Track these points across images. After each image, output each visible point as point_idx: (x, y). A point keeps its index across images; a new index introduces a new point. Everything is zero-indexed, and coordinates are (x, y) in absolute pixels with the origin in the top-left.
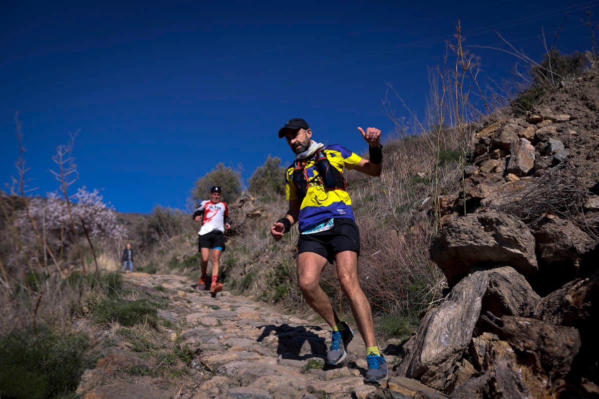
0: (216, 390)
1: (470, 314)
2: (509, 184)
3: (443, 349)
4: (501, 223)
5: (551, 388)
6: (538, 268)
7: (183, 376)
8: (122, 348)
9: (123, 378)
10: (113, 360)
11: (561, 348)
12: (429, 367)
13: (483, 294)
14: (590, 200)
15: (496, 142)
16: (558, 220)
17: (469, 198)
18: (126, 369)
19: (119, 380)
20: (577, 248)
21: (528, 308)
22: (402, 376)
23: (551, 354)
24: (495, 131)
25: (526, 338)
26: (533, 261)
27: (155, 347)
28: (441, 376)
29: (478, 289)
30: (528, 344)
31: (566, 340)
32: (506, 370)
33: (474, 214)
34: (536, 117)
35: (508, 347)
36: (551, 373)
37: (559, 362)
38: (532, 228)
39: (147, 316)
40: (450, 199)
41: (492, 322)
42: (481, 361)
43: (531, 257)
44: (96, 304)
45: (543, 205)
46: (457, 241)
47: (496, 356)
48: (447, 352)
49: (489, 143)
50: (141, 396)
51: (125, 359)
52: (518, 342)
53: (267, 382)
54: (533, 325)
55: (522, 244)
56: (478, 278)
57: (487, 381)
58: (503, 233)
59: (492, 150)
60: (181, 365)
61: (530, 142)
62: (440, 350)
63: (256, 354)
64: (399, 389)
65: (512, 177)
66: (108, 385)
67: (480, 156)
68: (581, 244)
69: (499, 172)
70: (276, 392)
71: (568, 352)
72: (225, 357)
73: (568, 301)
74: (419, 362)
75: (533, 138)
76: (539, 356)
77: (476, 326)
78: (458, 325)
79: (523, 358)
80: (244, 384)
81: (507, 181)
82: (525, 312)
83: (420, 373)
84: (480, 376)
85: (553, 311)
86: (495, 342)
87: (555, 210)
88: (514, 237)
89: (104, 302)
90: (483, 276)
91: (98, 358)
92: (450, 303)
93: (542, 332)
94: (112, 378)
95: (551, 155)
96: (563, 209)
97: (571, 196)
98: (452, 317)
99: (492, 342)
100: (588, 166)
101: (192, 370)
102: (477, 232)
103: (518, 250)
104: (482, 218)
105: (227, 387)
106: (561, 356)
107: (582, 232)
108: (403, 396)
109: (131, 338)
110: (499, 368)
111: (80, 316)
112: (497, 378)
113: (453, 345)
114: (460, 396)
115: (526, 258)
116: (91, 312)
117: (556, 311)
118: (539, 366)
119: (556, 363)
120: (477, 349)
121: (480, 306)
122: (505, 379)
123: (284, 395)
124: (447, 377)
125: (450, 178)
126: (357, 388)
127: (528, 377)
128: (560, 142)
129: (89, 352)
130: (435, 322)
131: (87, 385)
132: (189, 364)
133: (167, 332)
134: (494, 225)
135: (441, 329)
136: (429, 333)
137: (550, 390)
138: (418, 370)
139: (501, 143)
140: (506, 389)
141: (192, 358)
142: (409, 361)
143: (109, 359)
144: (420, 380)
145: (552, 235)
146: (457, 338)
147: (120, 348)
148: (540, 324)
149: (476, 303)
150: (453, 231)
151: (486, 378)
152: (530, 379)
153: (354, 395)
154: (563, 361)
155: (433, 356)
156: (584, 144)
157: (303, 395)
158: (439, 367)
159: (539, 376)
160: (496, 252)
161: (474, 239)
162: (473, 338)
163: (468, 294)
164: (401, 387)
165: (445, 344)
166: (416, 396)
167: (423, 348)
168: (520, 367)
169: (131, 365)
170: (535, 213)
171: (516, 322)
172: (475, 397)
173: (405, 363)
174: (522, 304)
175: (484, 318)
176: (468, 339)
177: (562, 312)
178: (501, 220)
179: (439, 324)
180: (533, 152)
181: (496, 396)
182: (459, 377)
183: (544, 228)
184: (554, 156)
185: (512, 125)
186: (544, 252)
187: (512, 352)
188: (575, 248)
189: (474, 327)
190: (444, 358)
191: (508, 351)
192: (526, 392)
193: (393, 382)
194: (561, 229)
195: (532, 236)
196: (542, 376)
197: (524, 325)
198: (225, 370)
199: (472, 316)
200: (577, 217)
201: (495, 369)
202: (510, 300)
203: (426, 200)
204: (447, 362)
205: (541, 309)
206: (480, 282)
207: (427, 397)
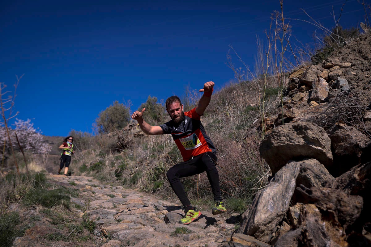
1: (288, 190)
2: (312, 108)
3: (270, 214)
4: (308, 129)
5: (345, 236)
6: (333, 160)
7: (88, 240)
8: (44, 222)
9: (43, 242)
10: (37, 229)
11: (352, 208)
12: (260, 226)
13: (297, 176)
14: (367, 113)
15: (302, 81)
16: (346, 127)
17: (285, 118)
18: (46, 236)
19: (40, 244)
20: (360, 145)
21: (327, 184)
22: (241, 233)
23: (345, 213)
24: (302, 74)
25: (327, 202)
26: (330, 155)
27: (68, 221)
28: (268, 233)
29: (293, 173)
30: (329, 205)
31: (355, 202)
32: (314, 224)
33: (290, 123)
34: (329, 64)
35: (315, 208)
36: (345, 226)
37: (350, 218)
38: (328, 133)
39: (63, 201)
40: (272, 119)
41: (304, 192)
42: (295, 222)
43: (328, 153)
44: (25, 192)
45: (336, 118)
46: (279, 142)
47: (307, 214)
48: (273, 216)
49: (298, 82)
51: (45, 229)
52: (323, 204)
53: (148, 243)
54: (332, 193)
55: (322, 143)
56: (293, 166)
58: (310, 136)
59: (300, 86)
60: (86, 233)
61: (325, 80)
62: (267, 215)
63: (140, 225)
64: (239, 241)
65: (314, 103)
67: (292, 91)
68: (362, 142)
69: (305, 101)
71: (356, 211)
72: (119, 227)
73: (355, 178)
74: (253, 224)
75: (327, 78)
76: (337, 214)
78: (280, 198)
79: (326, 215)
80: (131, 245)
81: (310, 106)
83: (254, 231)
84: (296, 229)
85: (345, 185)
86: (306, 205)
87: (344, 120)
88: (317, 138)
89: (31, 191)
90: (297, 164)
91: (25, 229)
92: (274, 184)
93: (338, 197)
94: (35, 242)
95: (339, 88)
96: (350, 120)
97: (355, 111)
98: (275, 192)
99: (304, 206)
100: (364, 94)
101: (94, 236)
102: (292, 135)
103: (320, 147)
104: (295, 125)
106: (352, 214)
107: (363, 134)
108: (243, 246)
109: (50, 215)
110: (309, 223)
111: (14, 202)
112: (308, 229)
113: (276, 211)
114: (282, 243)
115: (325, 153)
116: (22, 199)
117: (347, 185)
118: (337, 220)
119: (348, 219)
120: (293, 214)
121: (295, 184)
122: (314, 230)
124: (272, 234)
125: (272, 106)
126: (210, 245)
127: (329, 228)
128: (345, 79)
129: (19, 226)
130: (264, 196)
132: (92, 232)
133: (77, 212)
134: (304, 130)
135: (268, 200)
136: (260, 204)
137: (344, 237)
138: (252, 229)
139: (306, 81)
140: (314, 237)
141: (95, 228)
142: (246, 224)
143: (34, 229)
144: (254, 236)
145: (342, 137)
146: (279, 207)
147: (42, 222)
148: (337, 192)
149: (292, 183)
150: (276, 135)
151: (301, 231)
152: (331, 230)
154: (353, 217)
155: (263, 219)
156: (361, 80)
158: (267, 226)
159: (337, 227)
160: (304, 149)
161: (290, 140)
162: (290, 207)
163: (286, 177)
164: (241, 240)
165: (271, 210)
166: (251, 245)
167: (256, 214)
168: (324, 221)
169: (49, 233)
170: (331, 123)
171: (321, 191)
172: (293, 244)
173: (243, 226)
174: (322, 182)
175: (298, 189)
176: (286, 207)
177: (351, 186)
178: (308, 127)
179: (267, 197)
180: (327, 87)
181: (308, 242)
182: (281, 233)
183: (337, 132)
184: (342, 89)
185: (313, 70)
186: (337, 149)
187: (318, 212)
188: (358, 145)
189: (290, 198)
190: (270, 220)
191: (315, 211)
192: (328, 238)
193: (235, 236)
194: (348, 132)
195: (329, 138)
196: (339, 228)
197: (326, 192)
198: (118, 236)
199: (289, 191)
200: (359, 125)
201: (307, 224)
202: (315, 181)
203: (256, 121)
204: (272, 223)
205: (336, 185)
206: (295, 169)
207: (259, 246)
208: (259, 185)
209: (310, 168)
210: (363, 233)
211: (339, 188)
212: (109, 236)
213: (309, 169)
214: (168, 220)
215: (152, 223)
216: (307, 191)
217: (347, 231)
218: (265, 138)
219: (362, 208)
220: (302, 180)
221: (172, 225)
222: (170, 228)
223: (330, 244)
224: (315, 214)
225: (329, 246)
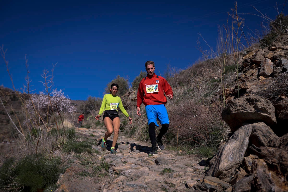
0: (121, 183)
2: (260, 82)
3: (230, 163)
4: (258, 101)
5: (286, 182)
6: (277, 122)
7: (105, 176)
8: (77, 164)
9: (77, 178)
10: (73, 169)
12: (223, 171)
13: (249, 136)
15: (253, 60)
16: (286, 98)
17: (240, 89)
18: (79, 173)
21: (272, 142)
22: (210, 176)
23: (286, 166)
24: (252, 56)
25: (272, 157)
26: (274, 119)
27: (91, 163)
28: (229, 176)
29: (247, 133)
30: (274, 160)
32: (263, 173)
33: (244, 97)
34: (274, 47)
35: (263, 162)
36: (286, 174)
38: (273, 103)
39: (87, 149)
40: (231, 90)
41: (255, 150)
42: (249, 169)
43: (273, 117)
44: (64, 143)
45: (278, 92)
46: (235, 110)
47: (258, 166)
48: (232, 164)
49: (249, 61)
50: (86, 186)
51: (78, 168)
52: (269, 159)
53: (145, 179)
54: (276, 151)
55: (268, 111)
56: (247, 128)
58: (259, 106)
59: (251, 65)
60: (104, 171)
61: (271, 60)
62: (228, 163)
63: (139, 166)
64: (209, 183)
65: (262, 78)
66: (71, 181)
67: (245, 68)
69: (255, 76)
70: (149, 184)
72: (125, 167)
74: (218, 169)
75: (272, 58)
76: (280, 166)
77: (246, 151)
78: (237, 151)
79: (271, 167)
80: (134, 180)
81: (259, 80)
82: (271, 144)
83: (219, 175)
84: (249, 176)
86: (257, 159)
87: (285, 94)
88: (264, 108)
89: (67, 143)
90: (249, 127)
91: (66, 168)
92: (233, 141)
93: (280, 154)
94: (73, 177)
95: (281, 66)
98: (234, 147)
99: (255, 160)
101: (109, 173)
102: (246, 105)
103: (266, 114)
104: (248, 98)
105: (126, 181)
108: (211, 186)
109: (80, 159)
110: (259, 172)
111: (57, 149)
112: (258, 177)
113: (235, 161)
114: (239, 186)
115: (270, 118)
116: (62, 147)
117: (287, 144)
118: (280, 171)
120: (247, 163)
121: (248, 141)
122: (262, 178)
123: (153, 185)
124: (232, 176)
125: (230, 79)
126: (188, 182)
127: (274, 176)
128: (286, 59)
129: (61, 166)
130: (226, 150)
131: (61, 181)
132: (108, 171)
133: (97, 156)
134: (254, 102)
135: (229, 153)
136: (223, 155)
138: (218, 173)
139: (256, 61)
140: (263, 182)
141: (109, 168)
142: (213, 169)
143: (71, 168)
144: (219, 178)
145: (284, 106)
146: (237, 158)
147: (75, 163)
148: (280, 151)
149: (246, 140)
150: (234, 105)
151: (253, 177)
152: (275, 177)
153: (186, 185)
155: (225, 166)
157: (162, 185)
158: (228, 171)
159: (280, 176)
160: (255, 115)
161: (244, 109)
162: (245, 157)
163: (242, 136)
164: (210, 181)
165: (231, 160)
166: (217, 186)
167: (220, 162)
168: (270, 171)
169: (81, 172)
170: (275, 96)
171: (267, 150)
173: (211, 169)
174: (269, 141)
176: (242, 158)
178: (258, 99)
179: (228, 151)
180: (272, 65)
181: (258, 186)
182: (238, 176)
183: (279, 103)
184: (283, 67)
185: (261, 52)
186: (279, 115)
187: (265, 164)
190: (230, 167)
192: (273, 184)
193: (206, 179)
195: (273, 107)
196: (281, 176)
197: (272, 151)
198: (125, 173)
199: (244, 146)
201: (257, 173)
202: (263, 139)
203: (219, 90)
204: (232, 169)
205: (279, 143)
206: (248, 130)
207: (223, 186)
209: (260, 129)
211: (281, 146)
212: (118, 174)
214: (158, 163)
215: (147, 165)
221: (160, 166)
222: (159, 168)
223: (275, 188)
225: (274, 190)
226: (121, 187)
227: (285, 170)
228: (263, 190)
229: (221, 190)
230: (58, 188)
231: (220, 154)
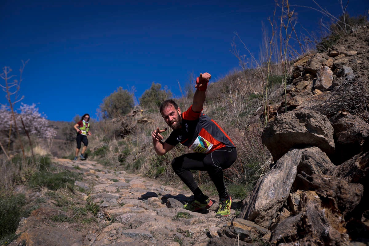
0: (114, 232)
2: (316, 96)
3: (270, 200)
4: (311, 117)
5: (344, 222)
6: (335, 148)
7: (91, 223)
8: (49, 204)
9: (49, 223)
10: (42, 211)
11: (352, 196)
12: (260, 212)
13: (298, 163)
15: (307, 68)
16: (349, 115)
17: (289, 106)
18: (51, 217)
19: (46, 224)
20: (362, 133)
21: (328, 172)
23: (345, 200)
24: (306, 62)
25: (328, 189)
26: (332, 143)
27: (72, 203)
28: (268, 219)
29: (295, 161)
30: (330, 192)
31: (355, 190)
32: (314, 210)
33: (293, 111)
34: (335, 52)
35: (315, 195)
36: (344, 213)
37: (350, 205)
38: (331, 121)
39: (67, 184)
40: (275, 107)
41: (305, 179)
42: (295, 208)
43: (330, 141)
44: (31, 175)
45: (340, 106)
46: (281, 130)
47: (307, 201)
48: (273, 202)
49: (302, 70)
50: (61, 235)
51: (50, 210)
52: (323, 191)
53: (150, 226)
54: (333, 180)
55: (325, 131)
56: (295, 153)
57: (301, 218)
58: (313, 124)
59: (304, 74)
60: (90, 215)
61: (330, 69)
62: (268, 201)
63: (143, 209)
64: (240, 226)
65: (318, 91)
66: (38, 228)
67: (296, 79)
68: (365, 130)
69: (309, 89)
70: (155, 233)
71: (356, 199)
72: (122, 210)
73: (356, 166)
74: (253, 210)
75: (332, 66)
76: (337, 201)
78: (281, 185)
79: (326, 202)
80: (134, 228)
81: (314, 94)
83: (254, 217)
84: (296, 215)
85: (346, 173)
86: (307, 192)
87: (347, 109)
88: (319, 126)
89: (36, 174)
90: (298, 152)
91: (31, 210)
92: (275, 171)
93: (339, 184)
94: (41, 223)
95: (344, 77)
96: (353, 108)
97: (359, 99)
98: (276, 179)
101: (98, 219)
102: (295, 123)
103: (322, 136)
104: (298, 113)
105: (122, 230)
106: (351, 201)
107: (366, 123)
108: (243, 230)
109: (55, 198)
110: (309, 209)
111: (20, 184)
112: (308, 215)
113: (277, 197)
114: (282, 229)
115: (327, 141)
116: (28, 181)
117: (348, 173)
118: (337, 207)
119: (348, 206)
120: (293, 201)
121: (296, 171)
122: (313, 217)
123: (161, 234)
124: (272, 220)
125: (276, 94)
126: (211, 229)
127: (329, 215)
128: (351, 68)
129: (25, 207)
130: (265, 183)
131: (23, 228)
132: (96, 215)
133: (81, 195)
134: (306, 118)
135: (269, 186)
136: (261, 190)
137: (343, 224)
138: (253, 215)
139: (310, 69)
140: (314, 223)
141: (98, 211)
142: (247, 210)
143: (39, 210)
144: (254, 221)
145: (345, 125)
146: (280, 193)
147: (47, 204)
148: (338, 179)
149: (293, 170)
150: (278, 123)
151: (300, 216)
152: (330, 216)
153: (209, 234)
154: (353, 205)
155: (263, 205)
156: (367, 69)
157: (174, 234)
158: (267, 212)
159: (336, 214)
160: (307, 137)
161: (292, 128)
162: (291, 194)
163: (288, 164)
164: (241, 224)
165: (272, 197)
166: (251, 230)
167: (256, 199)
168: (323, 208)
169: (55, 215)
170: (334, 111)
171: (321, 178)
172: (292, 229)
173: (243, 211)
174: (324, 170)
175: (299, 176)
177: (352, 174)
178: (311, 115)
179: (268, 184)
180: (332, 75)
181: (307, 228)
182: (281, 219)
183: (339, 121)
184: (346, 77)
185: (318, 57)
186: (339, 137)
187: (318, 198)
188: (361, 133)
189: (291, 186)
190: (270, 206)
191: (315, 197)
192: (327, 224)
193: (236, 221)
194: (351, 121)
195: (332, 126)
196: (338, 215)
197: (327, 180)
198: (121, 219)
199: (290, 178)
200: (363, 113)
201: (307, 210)
202: (316, 168)
203: (259, 109)
204: (272, 209)
205: (337, 172)
206: (296, 156)
207: (259, 231)
208: (260, 172)
209: (312, 155)
210: (362, 220)
211: (340, 176)
212: (112, 219)
213: (311, 157)
214: (171, 205)
215: (154, 208)
216: (308, 178)
217: (347, 218)
218: (267, 126)
219: (362, 195)
220: (304, 168)
221: (174, 210)
222: (172, 212)
223: (329, 229)
224: (315, 201)
225: (328, 232)
226: (115, 237)
227: (344, 207)
228: (313, 232)
229: (255, 236)
230: (17, 238)
231: (257, 190)
